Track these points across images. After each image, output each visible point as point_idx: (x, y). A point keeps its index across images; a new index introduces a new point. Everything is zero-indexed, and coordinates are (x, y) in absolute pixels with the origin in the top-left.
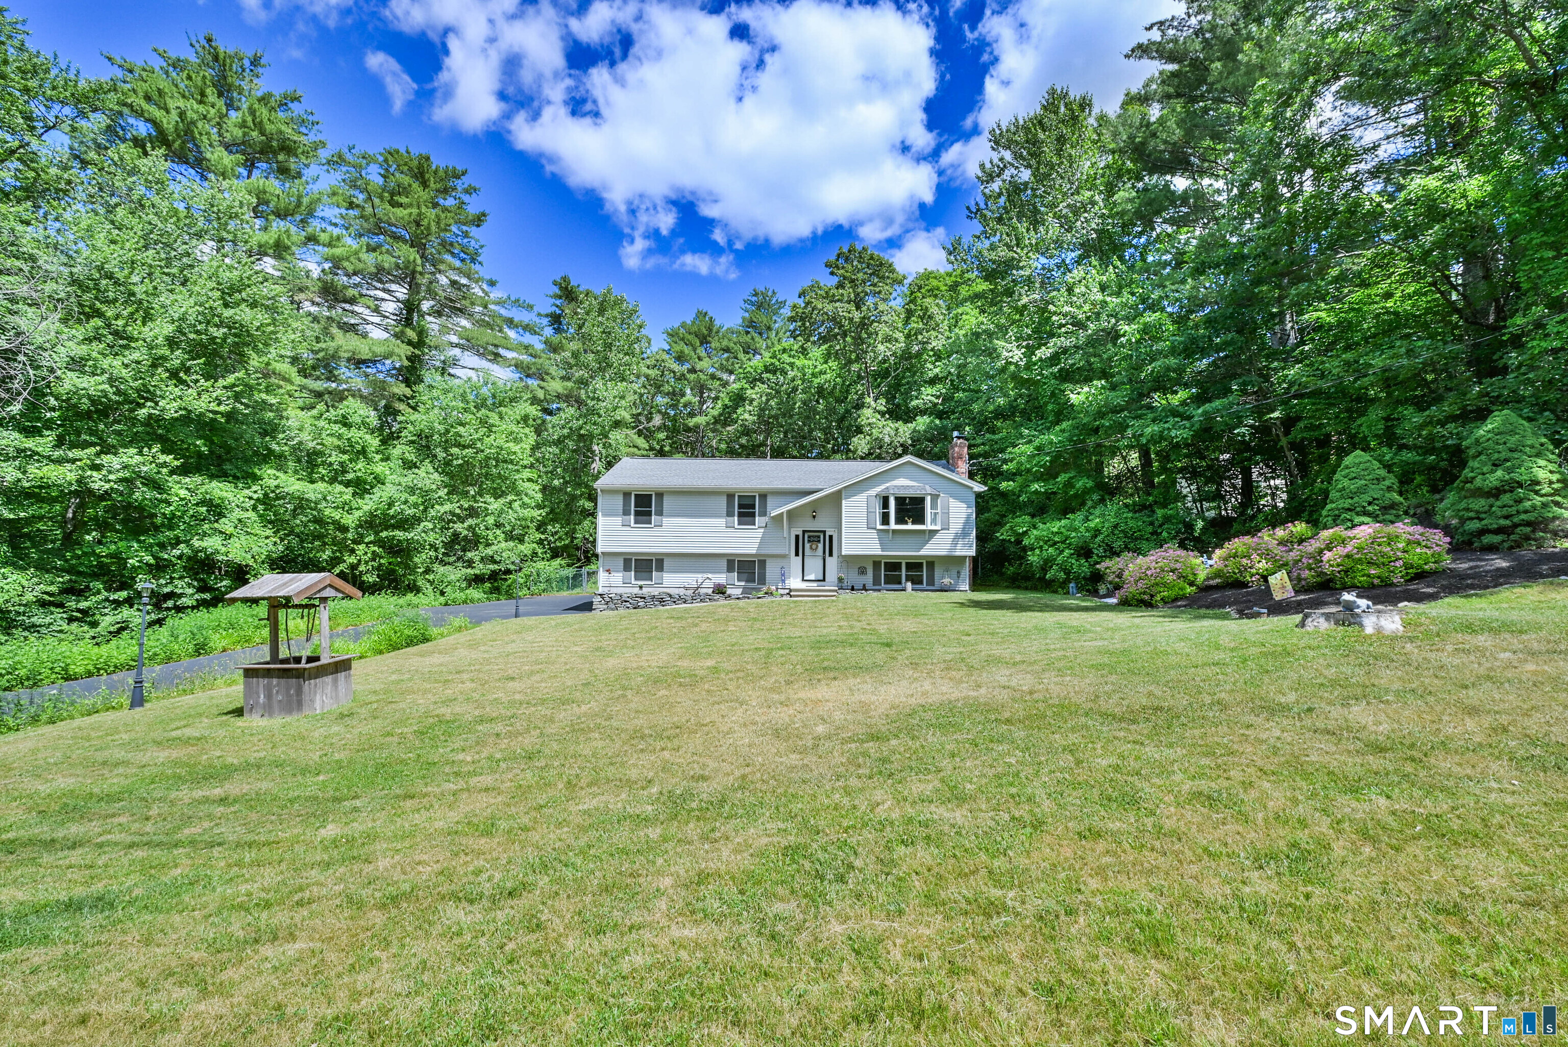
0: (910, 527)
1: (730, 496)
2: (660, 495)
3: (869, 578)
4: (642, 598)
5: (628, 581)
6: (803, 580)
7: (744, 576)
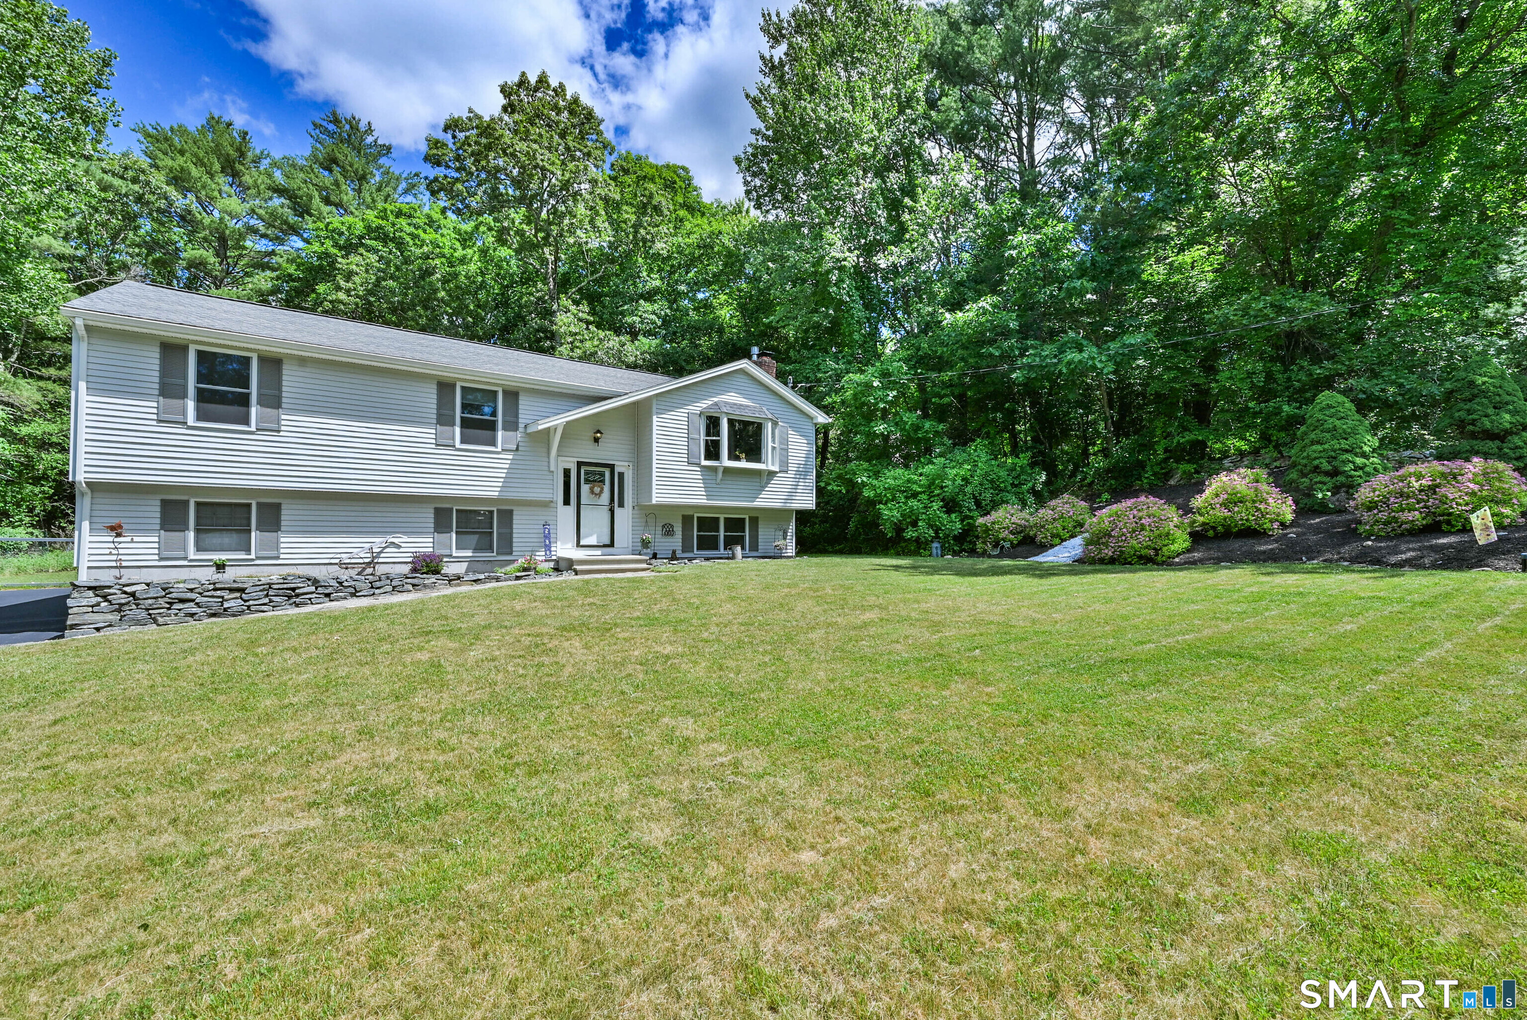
0: (743, 464)
2: (272, 362)
3: (676, 542)
4: (231, 590)
5: (181, 554)
6: (580, 546)
7: (473, 540)
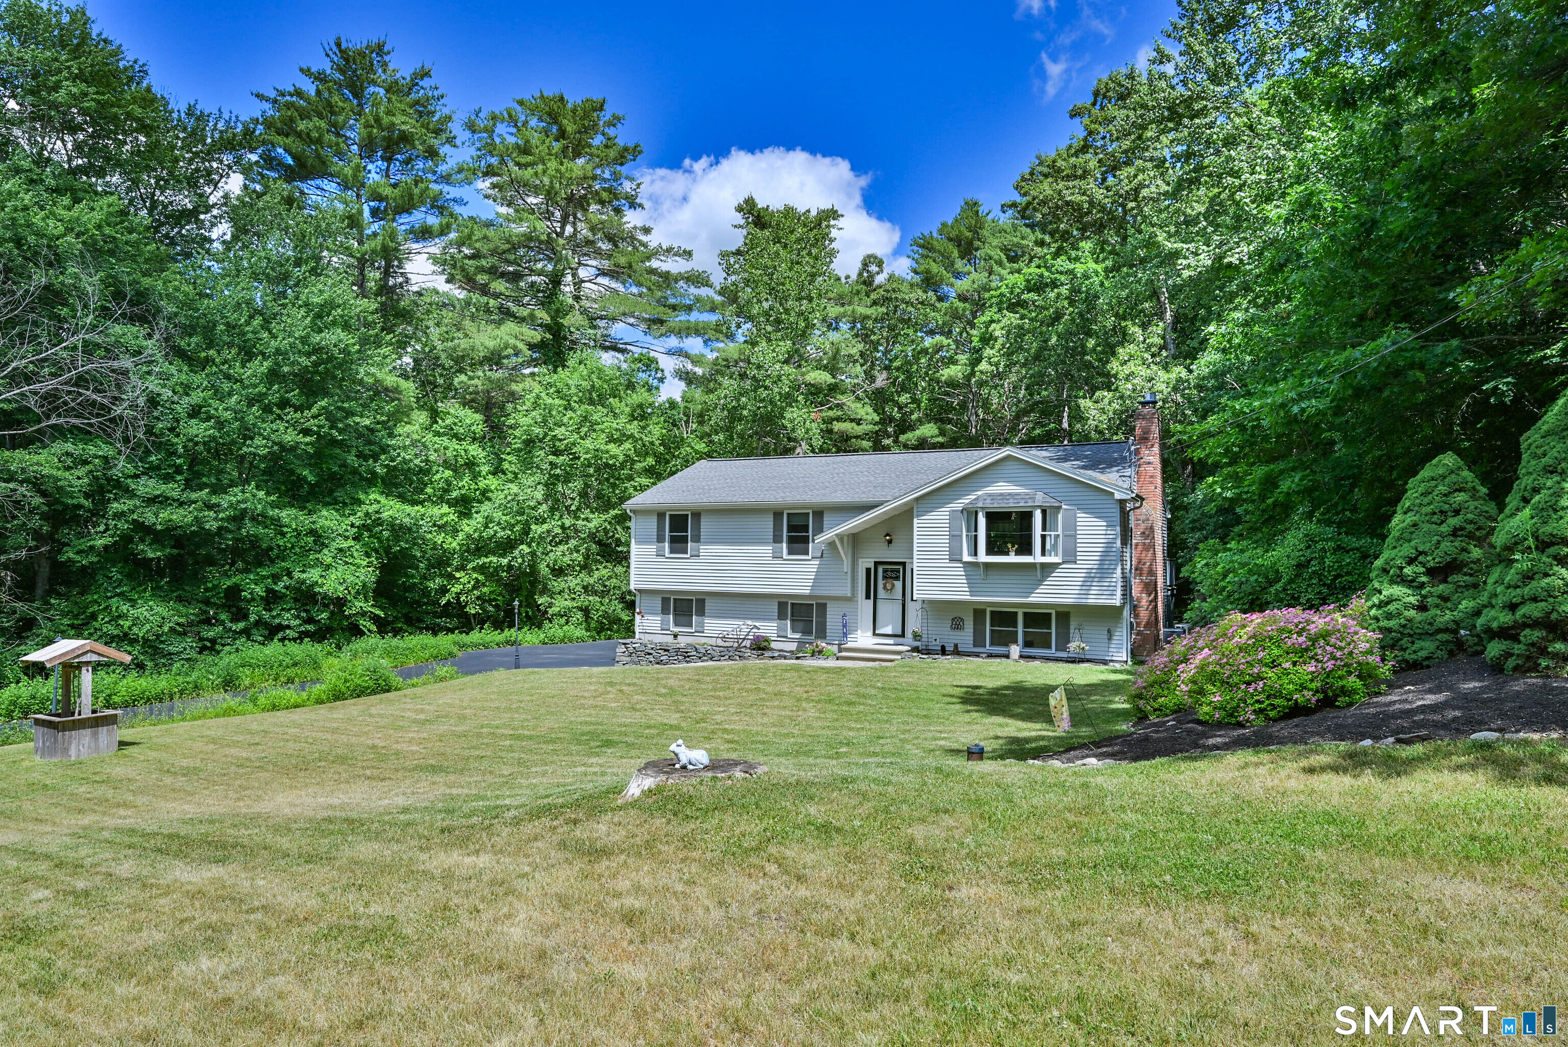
0: (1012, 558)
1: (777, 515)
2: (697, 515)
3: (965, 638)
5: (666, 627)
6: (874, 634)
7: (800, 625)
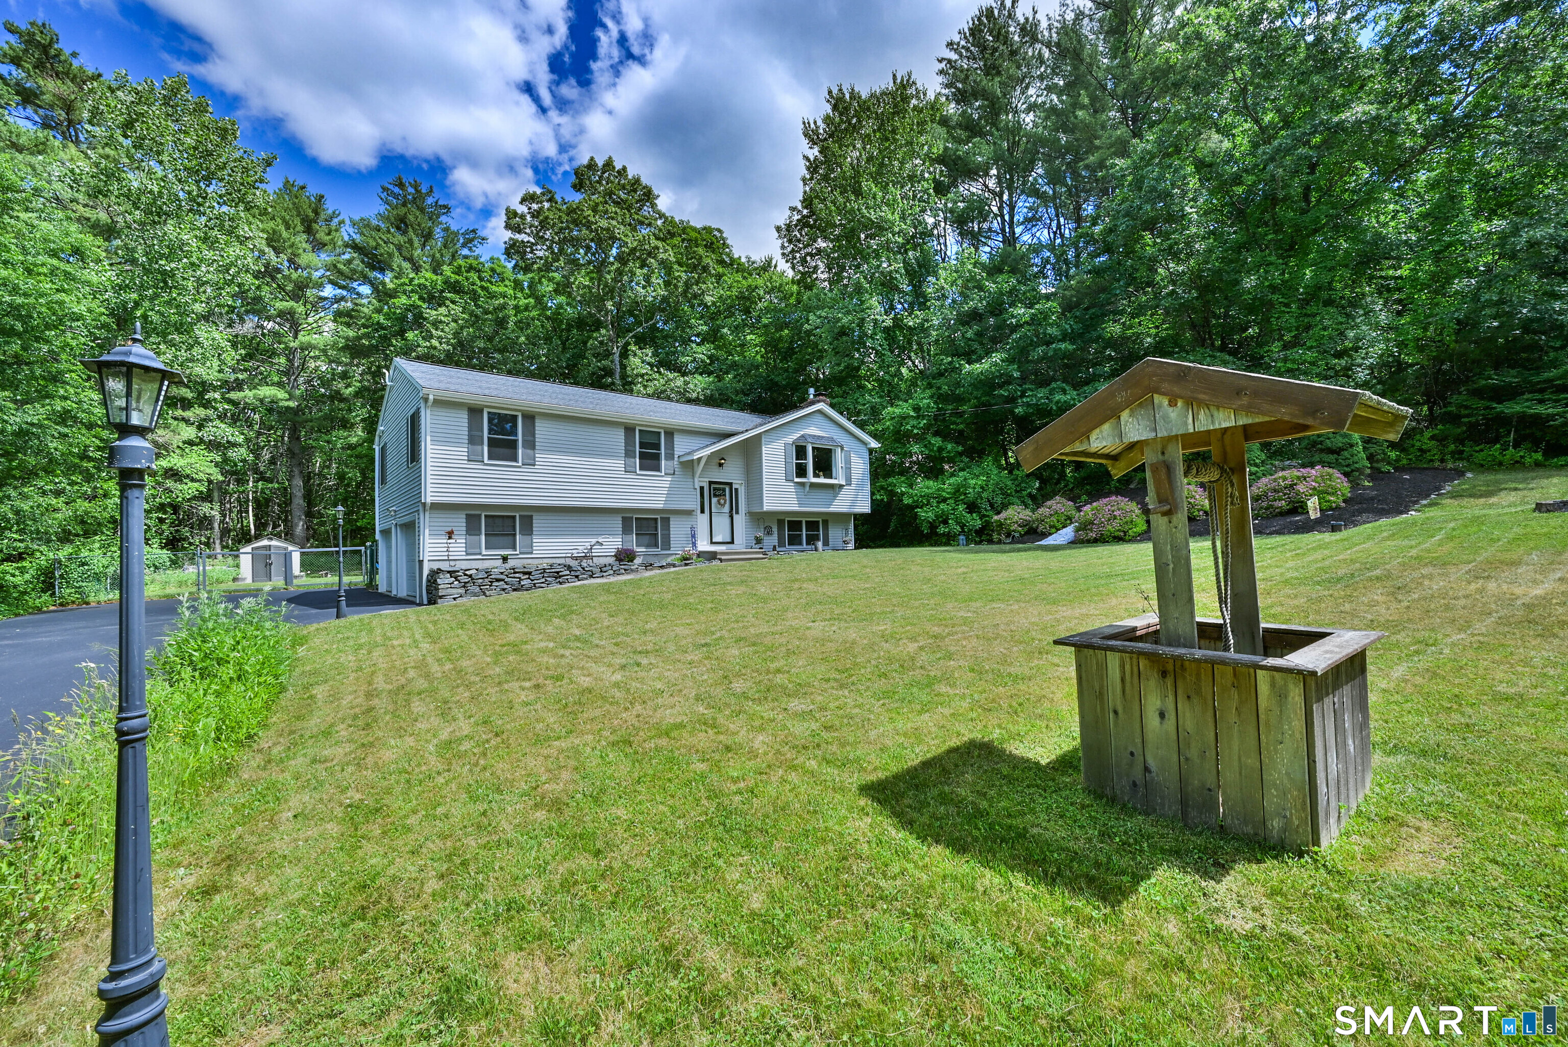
1: (629, 430)
2: (530, 417)
3: (774, 540)
4: (525, 573)
5: (477, 551)
6: (712, 543)
7: (646, 539)
